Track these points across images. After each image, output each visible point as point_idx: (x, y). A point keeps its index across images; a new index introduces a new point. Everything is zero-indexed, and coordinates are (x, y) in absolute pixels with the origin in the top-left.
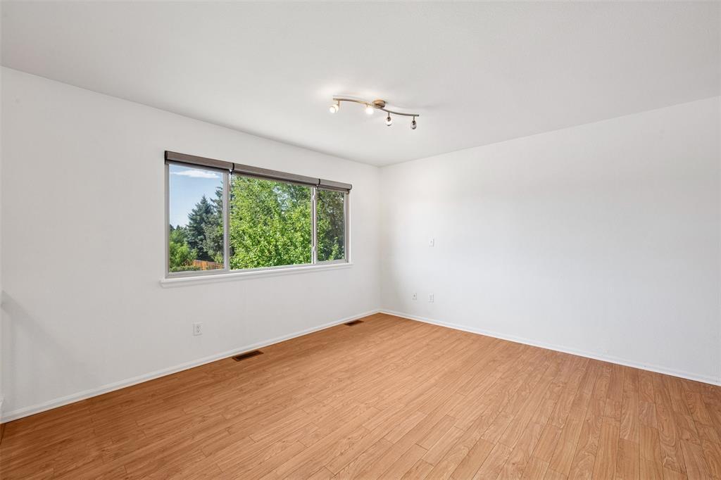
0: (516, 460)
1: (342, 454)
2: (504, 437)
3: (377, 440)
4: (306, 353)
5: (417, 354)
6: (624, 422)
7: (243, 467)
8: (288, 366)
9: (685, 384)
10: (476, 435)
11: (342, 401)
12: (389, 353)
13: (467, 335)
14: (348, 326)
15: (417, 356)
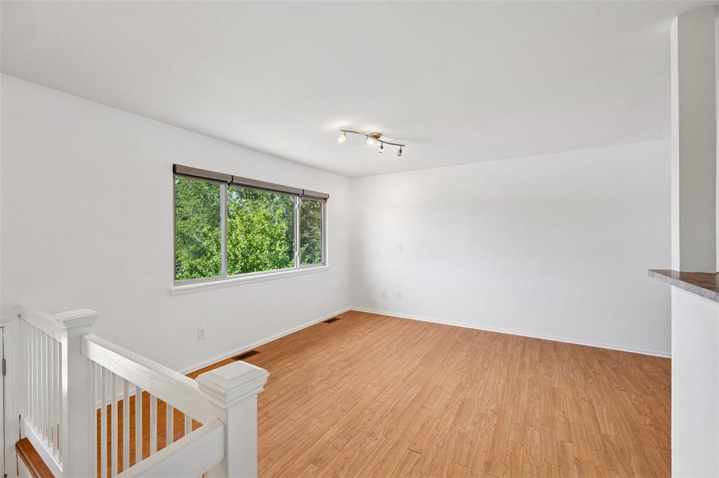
0: (492, 408)
1: (369, 420)
2: (480, 395)
3: (391, 407)
4: (301, 349)
5: (397, 342)
6: (554, 377)
7: (296, 439)
8: (290, 361)
9: (586, 350)
10: (461, 396)
11: (352, 384)
12: (374, 344)
13: (432, 325)
14: (328, 324)
15: (397, 345)
